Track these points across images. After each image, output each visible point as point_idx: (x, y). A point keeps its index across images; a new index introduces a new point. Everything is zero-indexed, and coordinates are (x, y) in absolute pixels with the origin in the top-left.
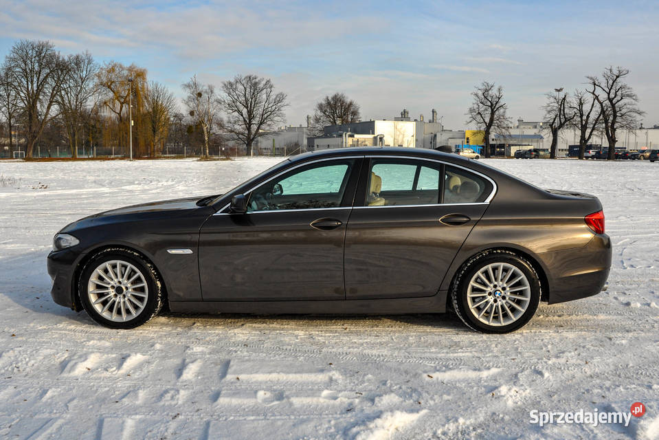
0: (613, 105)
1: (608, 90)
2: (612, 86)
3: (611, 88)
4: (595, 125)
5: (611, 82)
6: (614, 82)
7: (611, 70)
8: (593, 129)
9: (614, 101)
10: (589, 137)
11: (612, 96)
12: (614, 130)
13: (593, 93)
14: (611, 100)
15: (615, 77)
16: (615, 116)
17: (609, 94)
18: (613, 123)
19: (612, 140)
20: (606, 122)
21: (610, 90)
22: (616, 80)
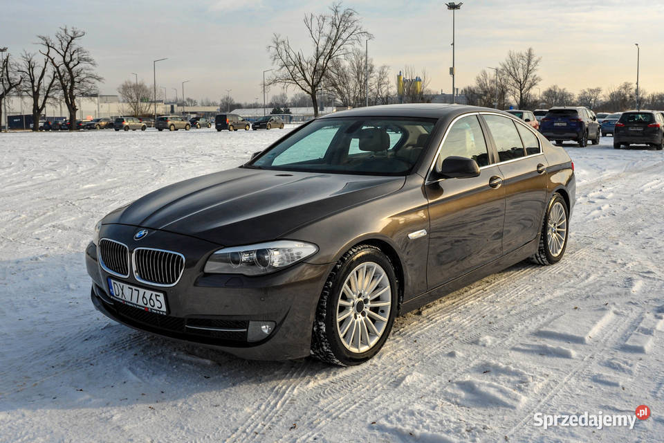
0: (70, 70)
1: (63, 53)
2: (67, 48)
3: (66, 51)
4: (48, 92)
5: (65, 44)
6: (69, 43)
7: (66, 31)
8: (46, 97)
9: (71, 65)
10: (43, 106)
11: (68, 59)
12: (73, 98)
13: (47, 55)
14: (67, 64)
15: (70, 39)
16: (73, 82)
17: (64, 57)
18: (71, 90)
19: (72, 109)
20: (64, 88)
21: (65, 53)
22: (71, 41)
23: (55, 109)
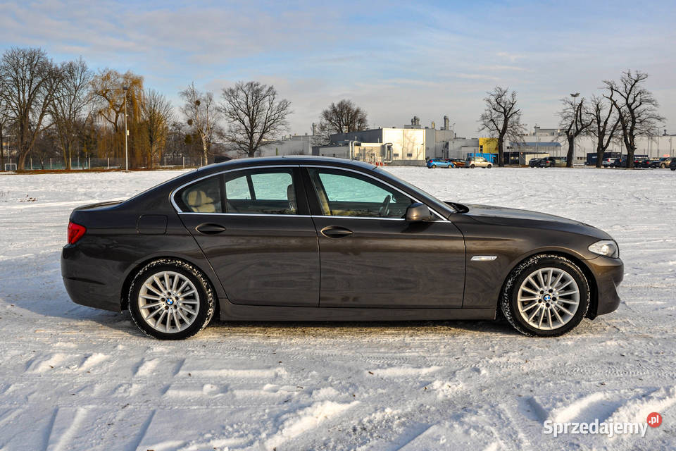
0: (632, 111)
1: (626, 95)
2: (630, 91)
3: (630, 93)
4: (613, 131)
5: (629, 87)
6: (632, 86)
7: (629, 74)
8: (611, 136)
9: (633, 107)
10: (607, 145)
11: (630, 101)
12: (633, 137)
13: (611, 99)
14: (629, 106)
15: (633, 82)
16: (634, 123)
17: (627, 99)
18: (632, 130)
19: (631, 147)
20: (624, 128)
21: (628, 95)
22: (634, 84)
23: (617, 147)
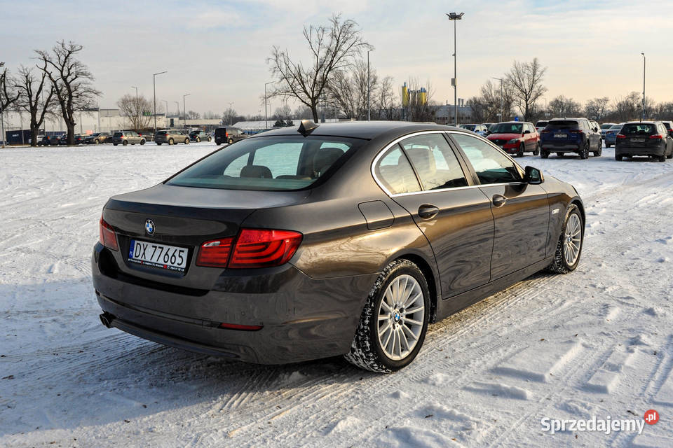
0: (68, 85)
1: (60, 67)
2: (65, 62)
3: (64, 65)
4: (46, 107)
5: (63, 58)
6: (66, 58)
7: (63, 45)
8: (45, 112)
9: (69, 79)
10: (41, 121)
11: (65, 74)
12: (71, 112)
13: (45, 70)
14: (65, 79)
15: (67, 53)
16: (71, 97)
17: (62, 72)
18: (69, 104)
19: (70, 123)
20: (62, 102)
21: (63, 67)
22: (68, 56)
23: (54, 124)
